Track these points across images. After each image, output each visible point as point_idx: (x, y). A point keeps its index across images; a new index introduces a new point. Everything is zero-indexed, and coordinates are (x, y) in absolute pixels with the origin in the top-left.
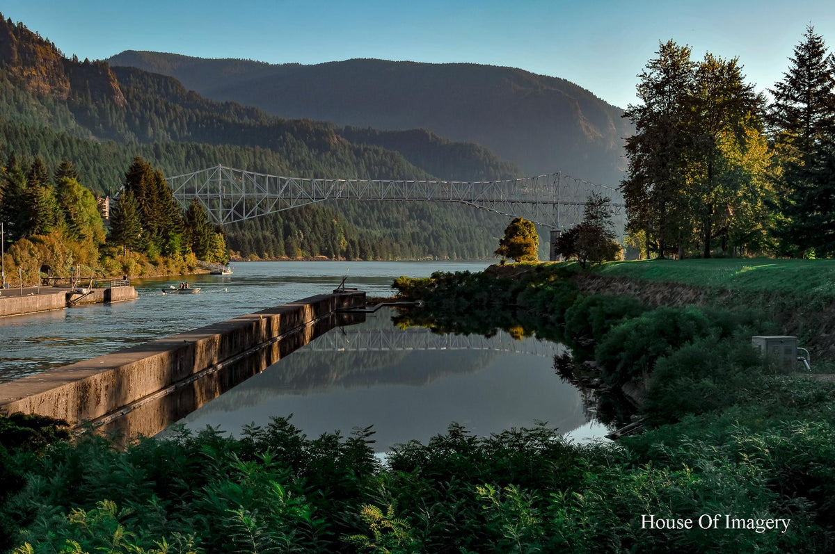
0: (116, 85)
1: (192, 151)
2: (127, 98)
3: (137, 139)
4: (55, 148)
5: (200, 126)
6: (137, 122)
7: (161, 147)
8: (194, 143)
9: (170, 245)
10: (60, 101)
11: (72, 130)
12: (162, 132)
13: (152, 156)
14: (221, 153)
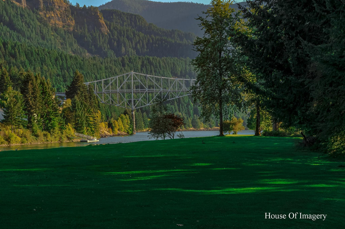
0: (102, 21)
1: (145, 61)
2: (110, 29)
3: (115, 54)
4: (56, 62)
5: (154, 45)
6: (115, 44)
7: (126, 59)
8: (147, 56)
9: (51, 124)
10: (68, 32)
11: (75, 50)
12: (130, 50)
13: (120, 65)
14: (164, 62)
